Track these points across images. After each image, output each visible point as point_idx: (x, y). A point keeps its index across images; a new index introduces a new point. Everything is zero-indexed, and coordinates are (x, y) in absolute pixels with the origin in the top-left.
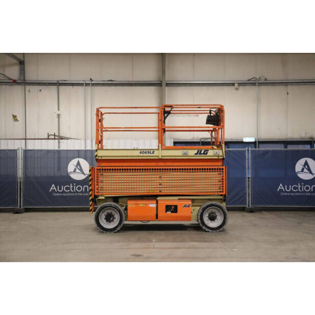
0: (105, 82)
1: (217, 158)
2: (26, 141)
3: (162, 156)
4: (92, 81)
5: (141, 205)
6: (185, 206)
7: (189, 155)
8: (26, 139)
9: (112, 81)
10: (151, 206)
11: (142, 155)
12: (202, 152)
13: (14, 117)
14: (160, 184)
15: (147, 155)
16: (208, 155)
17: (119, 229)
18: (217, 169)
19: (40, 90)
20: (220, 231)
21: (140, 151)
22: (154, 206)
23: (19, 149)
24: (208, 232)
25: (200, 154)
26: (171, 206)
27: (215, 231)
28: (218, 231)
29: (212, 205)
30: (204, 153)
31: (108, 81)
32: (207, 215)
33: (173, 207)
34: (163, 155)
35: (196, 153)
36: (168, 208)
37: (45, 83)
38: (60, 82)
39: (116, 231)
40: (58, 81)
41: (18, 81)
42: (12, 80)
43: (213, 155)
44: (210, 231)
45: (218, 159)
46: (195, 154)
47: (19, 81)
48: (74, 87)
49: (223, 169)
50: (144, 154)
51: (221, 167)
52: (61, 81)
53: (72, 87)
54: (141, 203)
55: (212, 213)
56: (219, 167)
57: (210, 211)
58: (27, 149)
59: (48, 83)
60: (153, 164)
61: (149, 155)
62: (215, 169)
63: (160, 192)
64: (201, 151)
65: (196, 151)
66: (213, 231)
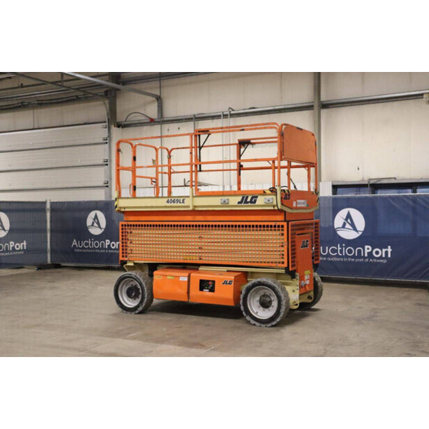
0: (246, 111)
1: (272, 208)
3: (195, 207)
4: (233, 110)
5: (169, 277)
6: (225, 283)
7: (230, 204)
8: (162, 187)
9: (254, 108)
10: (181, 279)
11: (169, 204)
12: (249, 200)
13: (154, 162)
14: (200, 248)
15: (176, 204)
16: (257, 203)
17: (140, 309)
18: (275, 226)
19: (179, 128)
20: (272, 326)
21: (167, 199)
22: (186, 279)
24: (255, 325)
25: (246, 202)
26: (209, 281)
27: (264, 325)
28: (270, 325)
29: (260, 284)
30: (251, 202)
31: (250, 109)
32: (258, 298)
33: (210, 283)
34: (195, 204)
35: (240, 200)
36: (204, 284)
37: (182, 119)
38: (197, 116)
39: (137, 312)
40: (195, 115)
42: (151, 119)
43: (263, 204)
44: (257, 324)
45: (274, 210)
46: (239, 203)
47: (157, 120)
48: (214, 120)
49: (283, 226)
50: (172, 204)
51: (281, 224)
52: (198, 114)
53: (211, 121)
54: (171, 274)
55: (265, 295)
56: (278, 224)
57: (262, 293)
59: (186, 119)
60: (189, 218)
61: (179, 204)
62: (271, 226)
63: (200, 259)
64: (247, 197)
65: (239, 199)
66: (262, 325)
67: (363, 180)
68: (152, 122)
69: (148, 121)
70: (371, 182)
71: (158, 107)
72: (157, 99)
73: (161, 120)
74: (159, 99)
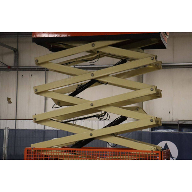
0: (87, 66)
2: (16, 121)
8: (16, 120)
9: (93, 65)
13: (9, 99)
19: (32, 75)
23: (5, 129)
37: (36, 69)
41: (12, 67)
42: (8, 66)
47: (14, 67)
58: (17, 128)
59: (38, 69)
67: (172, 121)
68: (9, 68)
69: (7, 67)
70: (180, 123)
71: (15, 57)
72: (15, 51)
73: (17, 68)
74: (16, 51)
